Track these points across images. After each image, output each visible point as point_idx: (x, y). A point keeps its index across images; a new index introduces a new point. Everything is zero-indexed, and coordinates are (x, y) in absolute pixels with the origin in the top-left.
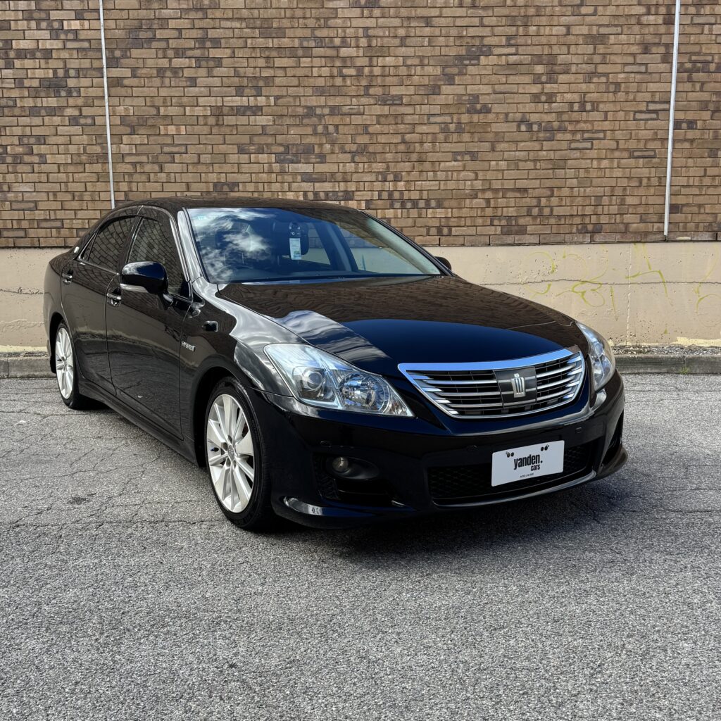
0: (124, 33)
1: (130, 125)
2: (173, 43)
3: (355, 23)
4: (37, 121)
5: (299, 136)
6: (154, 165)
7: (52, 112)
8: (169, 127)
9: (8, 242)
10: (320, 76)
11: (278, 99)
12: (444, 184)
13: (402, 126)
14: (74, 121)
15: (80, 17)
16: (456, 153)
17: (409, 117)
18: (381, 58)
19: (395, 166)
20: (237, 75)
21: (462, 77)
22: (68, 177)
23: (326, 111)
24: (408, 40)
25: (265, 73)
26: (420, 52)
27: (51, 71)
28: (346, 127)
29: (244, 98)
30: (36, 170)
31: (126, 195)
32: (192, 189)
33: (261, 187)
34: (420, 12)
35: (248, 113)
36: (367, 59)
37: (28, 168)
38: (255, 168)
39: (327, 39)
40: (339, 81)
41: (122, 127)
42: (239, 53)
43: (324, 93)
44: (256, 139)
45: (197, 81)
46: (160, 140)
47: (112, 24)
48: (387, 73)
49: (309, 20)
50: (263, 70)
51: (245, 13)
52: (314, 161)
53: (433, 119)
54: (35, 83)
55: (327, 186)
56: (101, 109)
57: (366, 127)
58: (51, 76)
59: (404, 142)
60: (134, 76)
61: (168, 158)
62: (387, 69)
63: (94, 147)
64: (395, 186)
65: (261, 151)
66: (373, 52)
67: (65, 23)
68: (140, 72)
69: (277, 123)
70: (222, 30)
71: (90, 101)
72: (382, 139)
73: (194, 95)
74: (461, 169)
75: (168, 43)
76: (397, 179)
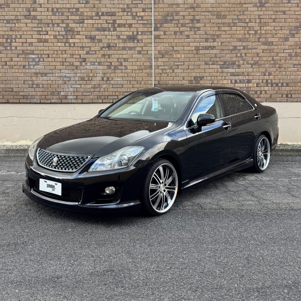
0: (161, 17)
1: (162, 54)
2: (181, 21)
3: (255, 13)
4: (124, 52)
5: (230, 58)
6: (171, 70)
7: (131, 48)
8: (177, 55)
9: (110, 101)
10: (240, 34)
11: (222, 43)
12: (289, 77)
13: (272, 54)
14: (139, 52)
15: (144, 11)
16: (294, 65)
17: (275, 50)
18: (265, 27)
19: (269, 69)
20: (206, 34)
21: (298, 35)
22: (136, 75)
23: (242, 48)
24: (276, 20)
25: (218, 33)
26: (281, 25)
27: (131, 32)
28: (250, 54)
29: (208, 43)
30: (123, 72)
31: (158, 82)
32: (185, 79)
33: (213, 78)
34: (281, 9)
35: (210, 49)
36: (259, 27)
37: (119, 71)
38: (211, 70)
39: (243, 19)
40: (247, 36)
41: (158, 55)
42: (208, 25)
43: (241, 41)
44: (212, 59)
45: (190, 36)
46: (173, 60)
47: (157, 14)
48: (267, 33)
49: (237, 12)
50: (216, 32)
51: (210, 9)
52: (236, 67)
53: (285, 51)
54: (125, 37)
55: (241, 78)
56: (150, 48)
57: (258, 54)
58: (131, 34)
59: (273, 60)
60: (165, 34)
61: (176, 67)
62: (267, 31)
63: (147, 63)
64: (269, 77)
65: (214, 64)
66: (262, 25)
67: (138, 13)
68: (167, 33)
69: (221, 53)
70: (201, 16)
71: (146, 45)
72: (265, 59)
73: (188, 42)
74: (296, 71)
75: (179, 21)
76: (270, 75)
